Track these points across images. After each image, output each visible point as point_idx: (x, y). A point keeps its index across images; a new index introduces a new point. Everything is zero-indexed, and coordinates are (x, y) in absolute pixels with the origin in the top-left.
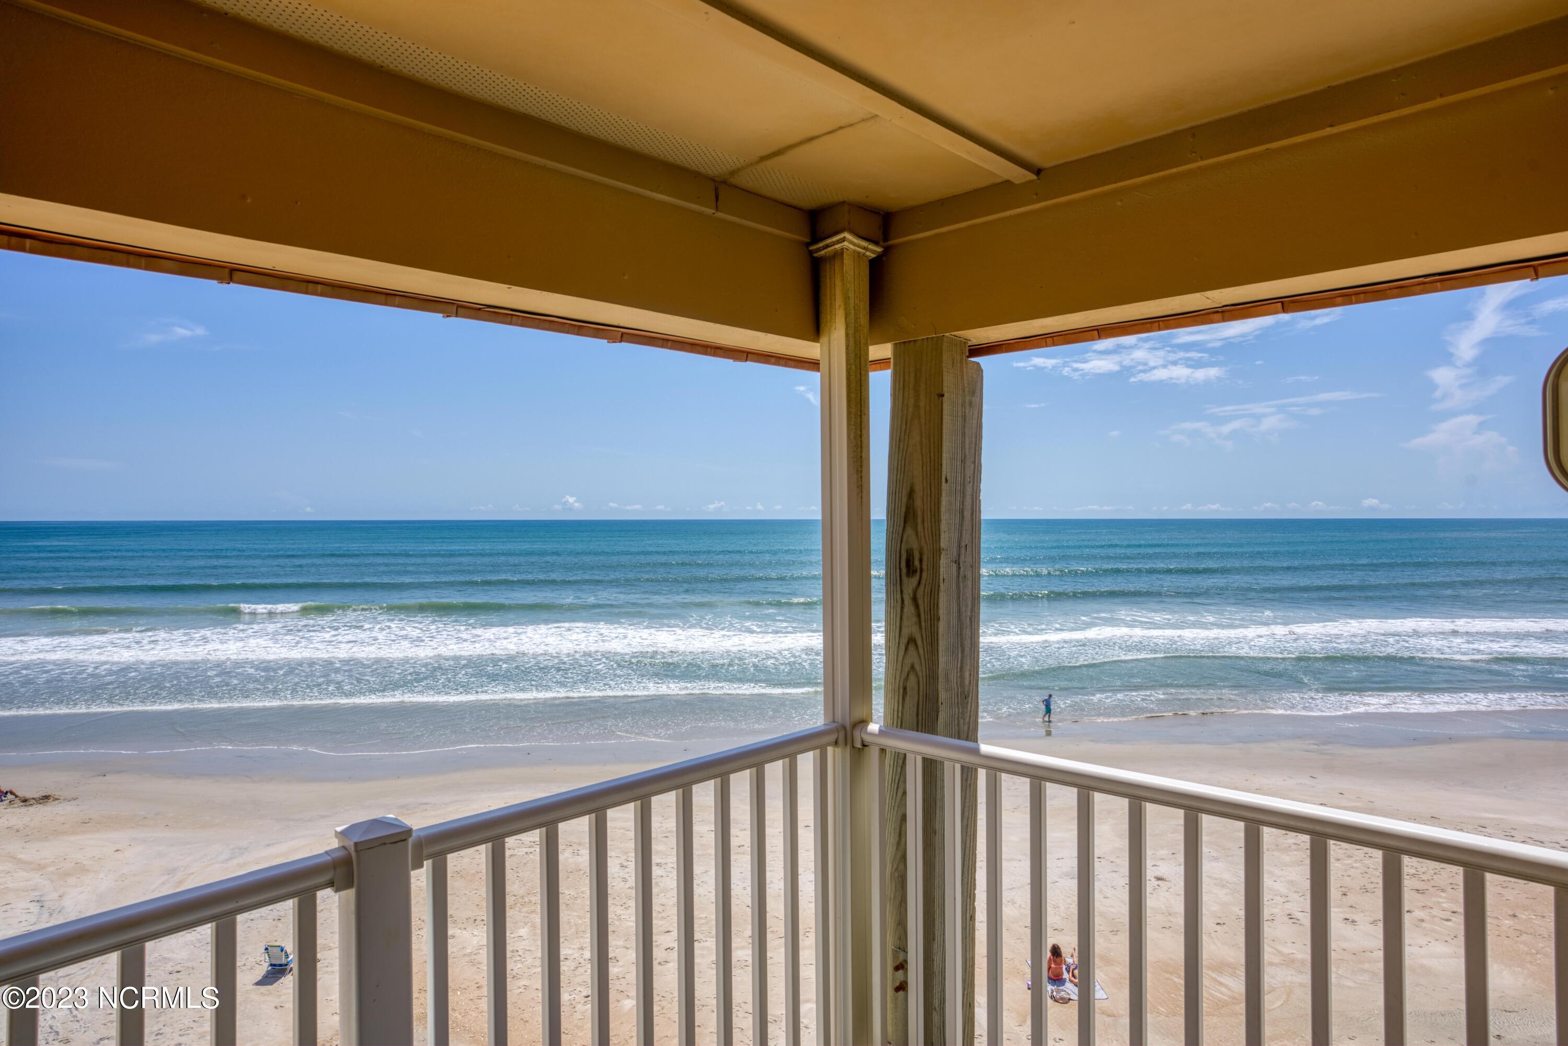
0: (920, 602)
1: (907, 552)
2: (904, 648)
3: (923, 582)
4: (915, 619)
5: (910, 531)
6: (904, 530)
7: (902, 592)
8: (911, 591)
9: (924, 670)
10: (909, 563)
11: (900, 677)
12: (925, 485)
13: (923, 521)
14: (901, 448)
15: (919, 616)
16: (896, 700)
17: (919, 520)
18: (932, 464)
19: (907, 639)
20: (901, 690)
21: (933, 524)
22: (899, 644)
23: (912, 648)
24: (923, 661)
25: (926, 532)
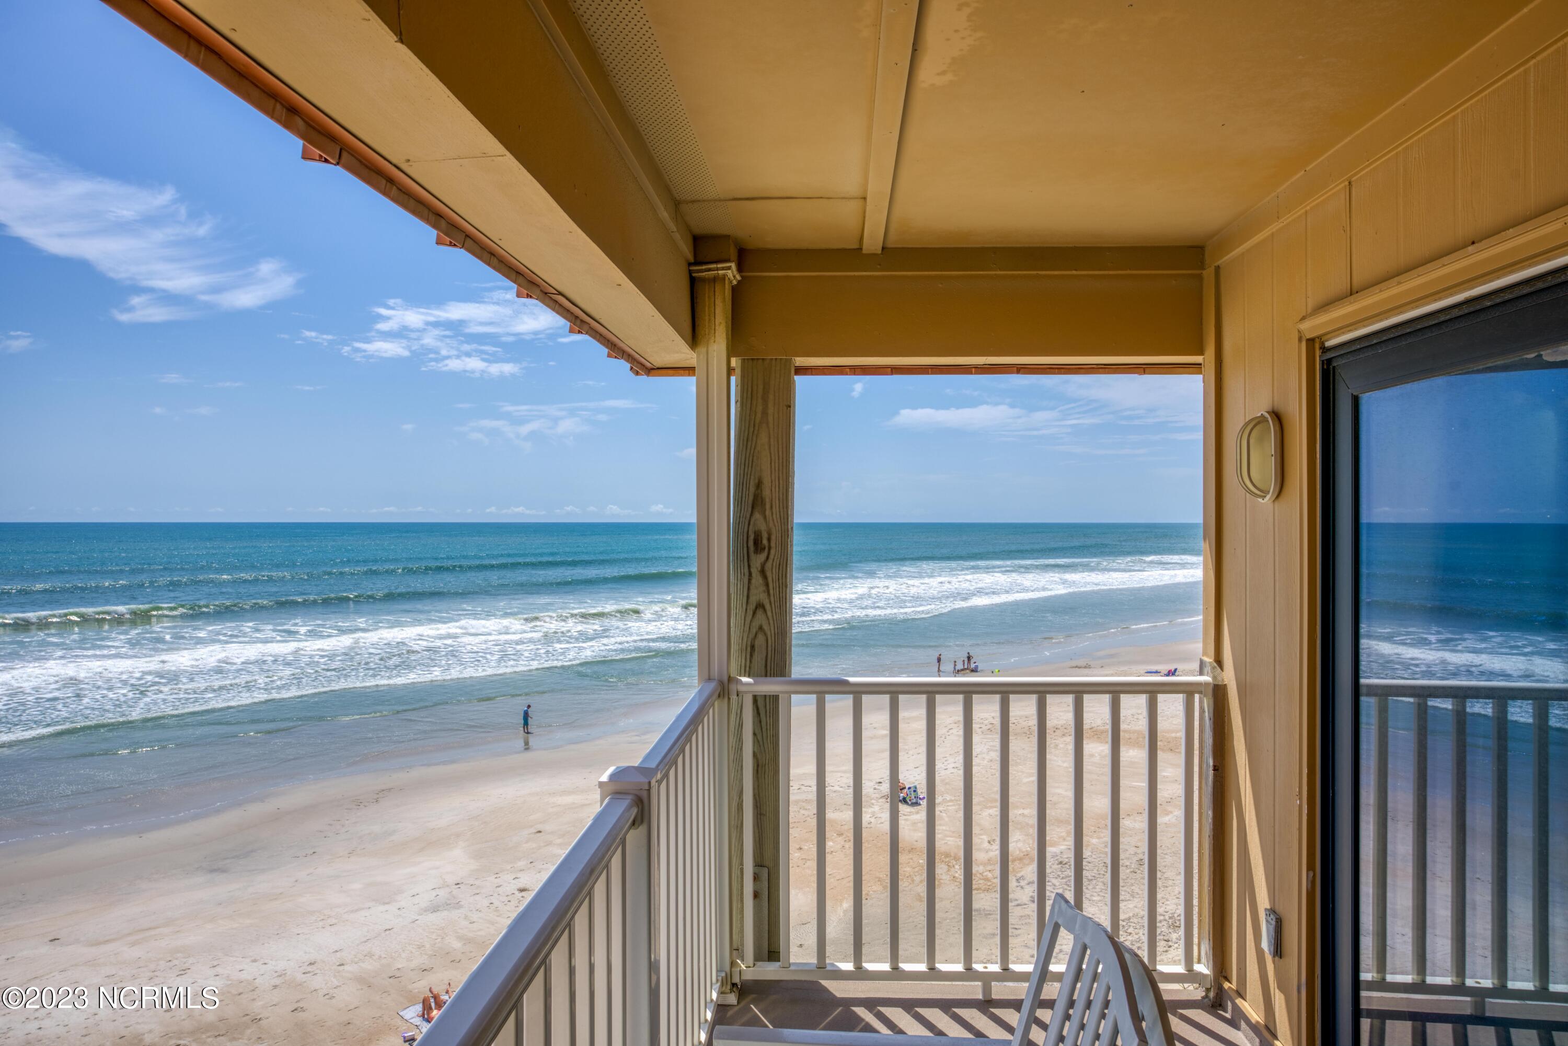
0: (769, 574)
1: (755, 533)
2: (751, 613)
3: (771, 557)
4: (763, 588)
5: (757, 515)
6: (751, 515)
7: (749, 566)
8: (759, 565)
9: (772, 628)
10: (757, 542)
11: (748, 637)
12: (773, 478)
13: (771, 507)
14: (749, 447)
15: (767, 585)
16: (744, 657)
17: (768, 506)
18: (781, 461)
19: (755, 605)
20: (749, 649)
21: (782, 510)
22: (746, 610)
23: (760, 612)
24: (771, 622)
25: (774, 516)
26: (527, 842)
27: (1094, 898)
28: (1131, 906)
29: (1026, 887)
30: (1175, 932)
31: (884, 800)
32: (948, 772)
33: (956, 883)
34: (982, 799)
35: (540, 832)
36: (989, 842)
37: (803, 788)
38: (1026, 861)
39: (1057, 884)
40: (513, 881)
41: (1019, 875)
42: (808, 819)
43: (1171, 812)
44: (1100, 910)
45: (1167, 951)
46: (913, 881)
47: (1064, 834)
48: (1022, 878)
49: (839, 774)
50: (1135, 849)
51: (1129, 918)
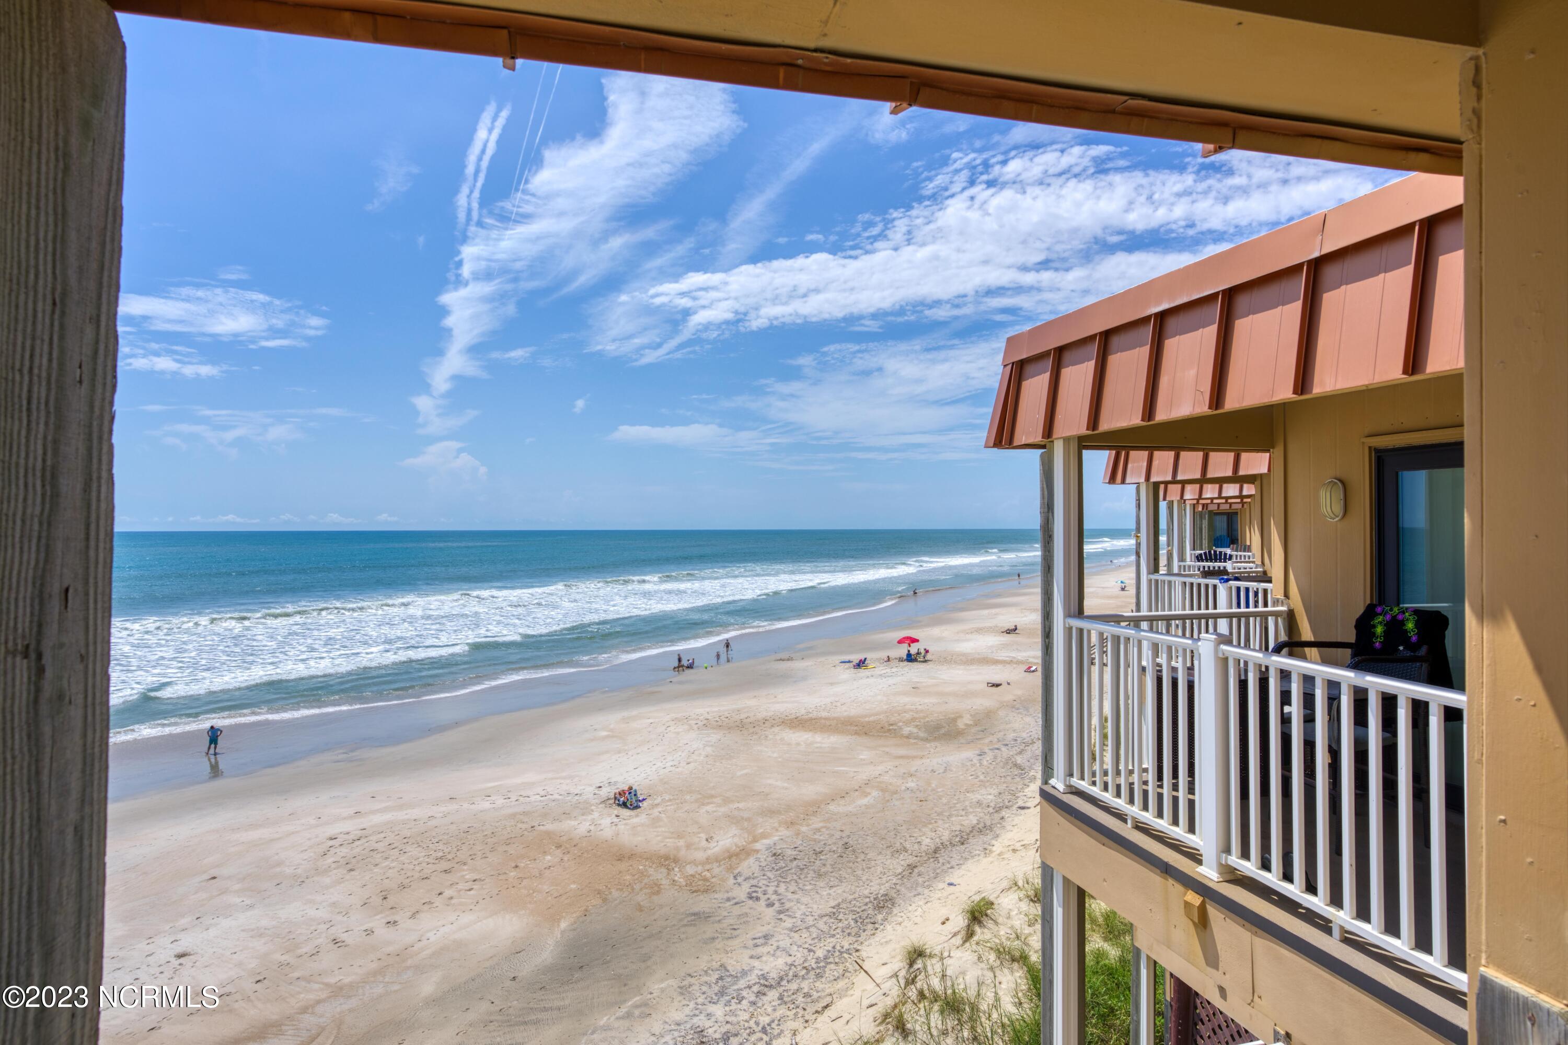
26: (196, 893)
27: (806, 888)
28: (840, 891)
29: (744, 883)
30: (880, 913)
31: (603, 805)
32: (666, 771)
33: (676, 887)
34: (699, 796)
35: (214, 878)
36: (707, 840)
37: (521, 799)
38: (742, 857)
39: (772, 877)
40: (172, 946)
41: (736, 872)
42: (526, 833)
43: (869, 794)
44: (812, 899)
45: (874, 934)
46: (633, 889)
47: (776, 825)
48: (739, 874)
49: (559, 781)
50: (839, 833)
51: (839, 905)
